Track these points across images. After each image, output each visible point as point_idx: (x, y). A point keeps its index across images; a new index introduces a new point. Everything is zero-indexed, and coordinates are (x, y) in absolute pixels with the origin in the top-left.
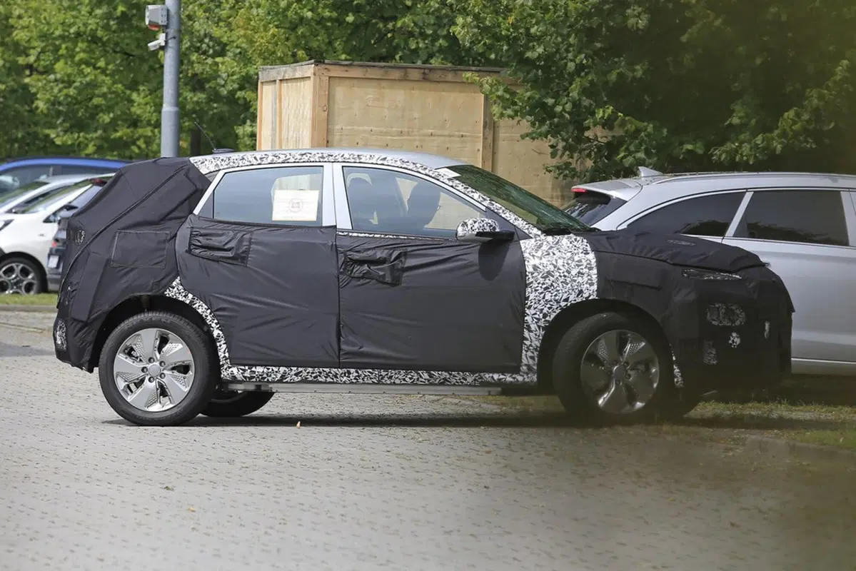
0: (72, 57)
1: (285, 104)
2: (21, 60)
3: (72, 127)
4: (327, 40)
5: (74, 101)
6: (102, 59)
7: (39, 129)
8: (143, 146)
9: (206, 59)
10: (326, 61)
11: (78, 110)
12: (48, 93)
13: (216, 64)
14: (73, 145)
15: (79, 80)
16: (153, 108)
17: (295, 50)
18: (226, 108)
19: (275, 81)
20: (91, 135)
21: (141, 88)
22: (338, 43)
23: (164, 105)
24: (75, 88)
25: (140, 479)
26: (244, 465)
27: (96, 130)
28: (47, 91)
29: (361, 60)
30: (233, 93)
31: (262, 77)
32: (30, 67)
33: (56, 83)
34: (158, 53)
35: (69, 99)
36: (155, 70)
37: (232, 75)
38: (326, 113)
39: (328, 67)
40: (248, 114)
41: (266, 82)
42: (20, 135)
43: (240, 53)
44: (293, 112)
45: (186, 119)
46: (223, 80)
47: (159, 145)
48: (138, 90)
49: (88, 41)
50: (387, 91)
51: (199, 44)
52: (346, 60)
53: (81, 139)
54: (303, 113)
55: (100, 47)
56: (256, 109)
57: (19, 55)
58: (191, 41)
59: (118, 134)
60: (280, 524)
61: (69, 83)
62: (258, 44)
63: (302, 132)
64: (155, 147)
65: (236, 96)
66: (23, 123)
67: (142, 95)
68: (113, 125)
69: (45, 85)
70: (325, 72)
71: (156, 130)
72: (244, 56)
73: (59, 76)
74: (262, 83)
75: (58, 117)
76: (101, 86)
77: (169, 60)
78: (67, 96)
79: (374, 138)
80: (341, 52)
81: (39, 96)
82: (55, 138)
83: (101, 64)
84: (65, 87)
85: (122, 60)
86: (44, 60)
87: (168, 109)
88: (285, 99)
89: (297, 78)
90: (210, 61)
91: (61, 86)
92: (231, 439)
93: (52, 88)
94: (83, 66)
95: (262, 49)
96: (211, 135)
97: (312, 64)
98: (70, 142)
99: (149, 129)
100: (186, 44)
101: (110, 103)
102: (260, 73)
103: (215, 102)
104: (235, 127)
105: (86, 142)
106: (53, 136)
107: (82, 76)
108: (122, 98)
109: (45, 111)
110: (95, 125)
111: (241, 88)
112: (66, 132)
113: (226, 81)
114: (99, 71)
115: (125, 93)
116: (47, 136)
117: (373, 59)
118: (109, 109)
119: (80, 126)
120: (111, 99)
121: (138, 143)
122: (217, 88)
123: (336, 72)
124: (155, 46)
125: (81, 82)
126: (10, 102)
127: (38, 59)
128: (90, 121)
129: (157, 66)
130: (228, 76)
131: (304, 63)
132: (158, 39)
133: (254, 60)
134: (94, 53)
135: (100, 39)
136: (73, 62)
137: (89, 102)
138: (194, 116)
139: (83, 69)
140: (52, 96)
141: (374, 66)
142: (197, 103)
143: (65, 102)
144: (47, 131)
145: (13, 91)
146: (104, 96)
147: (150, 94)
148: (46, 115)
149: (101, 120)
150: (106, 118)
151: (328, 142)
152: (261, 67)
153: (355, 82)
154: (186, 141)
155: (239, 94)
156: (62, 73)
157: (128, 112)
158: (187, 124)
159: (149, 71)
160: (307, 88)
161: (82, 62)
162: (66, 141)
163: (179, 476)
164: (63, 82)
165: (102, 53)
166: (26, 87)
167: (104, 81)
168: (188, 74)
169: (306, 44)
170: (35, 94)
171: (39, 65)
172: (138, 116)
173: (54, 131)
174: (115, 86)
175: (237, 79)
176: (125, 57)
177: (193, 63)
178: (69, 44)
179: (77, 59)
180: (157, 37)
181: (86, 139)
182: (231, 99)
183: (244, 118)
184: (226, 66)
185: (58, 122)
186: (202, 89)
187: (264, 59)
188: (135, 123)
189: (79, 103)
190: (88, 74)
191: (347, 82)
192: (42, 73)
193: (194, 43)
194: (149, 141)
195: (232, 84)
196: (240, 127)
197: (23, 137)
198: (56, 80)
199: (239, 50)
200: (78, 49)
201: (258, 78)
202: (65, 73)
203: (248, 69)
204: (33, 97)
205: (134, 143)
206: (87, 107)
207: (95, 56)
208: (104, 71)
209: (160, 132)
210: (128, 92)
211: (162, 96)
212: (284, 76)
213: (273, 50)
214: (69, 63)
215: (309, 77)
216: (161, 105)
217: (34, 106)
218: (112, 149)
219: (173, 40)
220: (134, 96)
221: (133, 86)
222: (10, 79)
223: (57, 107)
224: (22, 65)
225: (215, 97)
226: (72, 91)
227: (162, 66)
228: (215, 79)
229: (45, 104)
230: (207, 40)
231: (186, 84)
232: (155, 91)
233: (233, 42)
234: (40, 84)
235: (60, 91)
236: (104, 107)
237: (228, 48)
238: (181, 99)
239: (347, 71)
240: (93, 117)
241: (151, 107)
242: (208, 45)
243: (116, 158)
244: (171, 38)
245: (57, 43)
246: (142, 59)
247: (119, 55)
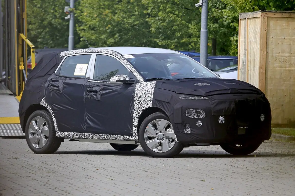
0: (165, 10)
1: (249, 28)
2: (145, 12)
3: (165, 38)
4: (267, 2)
5: (166, 28)
6: (177, 11)
7: (152, 39)
8: (193, 45)
9: (218, 10)
10: (266, 11)
11: (168, 31)
12: (155, 25)
13: (222, 12)
14: (165, 45)
15: (168, 19)
16: (197, 30)
17: (254, 6)
18: (226, 30)
19: (245, 19)
20: (173, 41)
21: (193, 22)
22: (271, 3)
23: (202, 29)
24: (166, 22)
25: (191, 177)
26: (233, 172)
27: (175, 39)
28: (155, 24)
29: (281, 10)
30: (229, 24)
31: (240, 17)
32: (148, 14)
33: (159, 21)
34: (199, 8)
35: (164, 27)
36: (198, 15)
37: (229, 17)
38: (266, 31)
39: (266, 13)
40: (235, 32)
41: (242, 19)
42: (145, 41)
43: (232, 8)
44: (253, 31)
45: (210, 34)
46: (225, 18)
47: (200, 45)
48: (191, 23)
49: (171, 4)
50: (290, 22)
51: (215, 5)
52: (274, 10)
53: (169, 43)
54: (257, 31)
55: (176, 6)
56: (238, 30)
57: (144, 10)
58: (212, 3)
59: (184, 41)
60: (248, 195)
61: (164, 21)
62: (239, 4)
63: (257, 39)
64: (198, 46)
65: (230, 25)
66: (146, 37)
67: (193, 25)
68: (182, 37)
69: (155, 21)
70: (266, 15)
71: (199, 39)
72: (234, 9)
73: (160, 18)
74: (240, 19)
75: (160, 34)
76: (177, 22)
77: (203, 11)
78: (163, 25)
79: (285, 41)
80: (272, 7)
81: (152, 26)
82: (159, 42)
83: (177, 12)
84: (162, 22)
85: (185, 11)
86: (154, 11)
87: (203, 30)
88: (249, 26)
89: (254, 18)
90: (220, 11)
91: (161, 22)
92: (228, 162)
93: (157, 23)
94: (170, 14)
95: (240, 7)
96: (221, 41)
97: (260, 12)
98: (164, 44)
99: (196, 38)
100: (210, 4)
101: (180, 28)
102: (239, 16)
103: (222, 28)
104: (230, 37)
105: (171, 44)
106: (158, 41)
107: (169, 17)
108: (185, 26)
109: (155, 32)
110: (175, 37)
111: (233, 22)
112: (163, 40)
113: (226, 19)
114: (176, 15)
115: (186, 24)
116: (156, 42)
117: (285, 9)
118: (180, 31)
119: (168, 37)
120: (180, 27)
121: (192, 44)
122: (223, 22)
123: (270, 15)
124: (198, 5)
125: (169, 20)
126: (141, 28)
127: (152, 11)
128: (172, 36)
129: (199, 13)
130: (227, 17)
131: (257, 11)
132: (199, 3)
133: (237, 11)
134: (174, 8)
135: (176, 3)
136: (165, 12)
137: (172, 28)
138: (214, 33)
139: (169, 15)
140: (157, 26)
141: (285, 12)
142: (215, 28)
143: (162, 28)
144: (155, 40)
145: (142, 24)
146: (178, 25)
147: (196, 25)
148: (155, 33)
149: (177, 35)
150: (179, 34)
151: (267, 43)
152: (240, 13)
153: (278, 19)
154: (211, 43)
155: (231, 24)
156: (161, 16)
157: (187, 32)
158: (211, 36)
159: (196, 15)
160: (259, 21)
161: (169, 12)
162: (163, 43)
163: (207, 176)
164: (161, 20)
165: (177, 8)
166: (147, 22)
167: (178, 20)
168: (211, 16)
169: (258, 4)
170: (150, 25)
171: (152, 14)
172: (191, 33)
173: (158, 39)
174: (182, 21)
175: (231, 18)
176: (187, 10)
177: (213, 12)
178: (164, 5)
179: (167, 11)
180: (199, 2)
181: (171, 42)
182: (228, 26)
183: (233, 34)
184: (226, 13)
185: (160, 36)
186: (217, 23)
187: (242, 10)
188: (190, 36)
189: (168, 28)
190: (172, 17)
191: (275, 19)
192: (153, 17)
193: (214, 4)
194: (196, 43)
195: (229, 20)
196: (232, 37)
197: (146, 42)
198: (159, 20)
199: (231, 7)
200: (167, 7)
201: (239, 18)
202: (162, 17)
203: (235, 14)
204: (150, 26)
205: (190, 44)
206: (171, 30)
207: (174, 10)
208: (178, 16)
209: (200, 40)
210: (187, 24)
211: (201, 25)
212: (249, 17)
213: (245, 6)
214: (164, 12)
215: (260, 17)
216: (200, 29)
217: (150, 30)
218: (181, 47)
219: (205, 3)
220: (190, 25)
221: (189, 21)
222: (141, 19)
223: (159, 30)
224: (145, 14)
225: (222, 25)
226: (165, 24)
227: (201, 14)
228: (222, 18)
229: (154, 29)
230: (218, 3)
231: (210, 21)
232: (198, 23)
233: (229, 3)
234: (152, 21)
235: (160, 24)
236: (178, 30)
237: (227, 6)
238: (208, 26)
239: (274, 14)
240: (173, 34)
241: (196, 30)
242: (219, 5)
243: (183, 50)
244: (204, 2)
245: (159, 4)
246: (193, 11)
247: (184, 9)
